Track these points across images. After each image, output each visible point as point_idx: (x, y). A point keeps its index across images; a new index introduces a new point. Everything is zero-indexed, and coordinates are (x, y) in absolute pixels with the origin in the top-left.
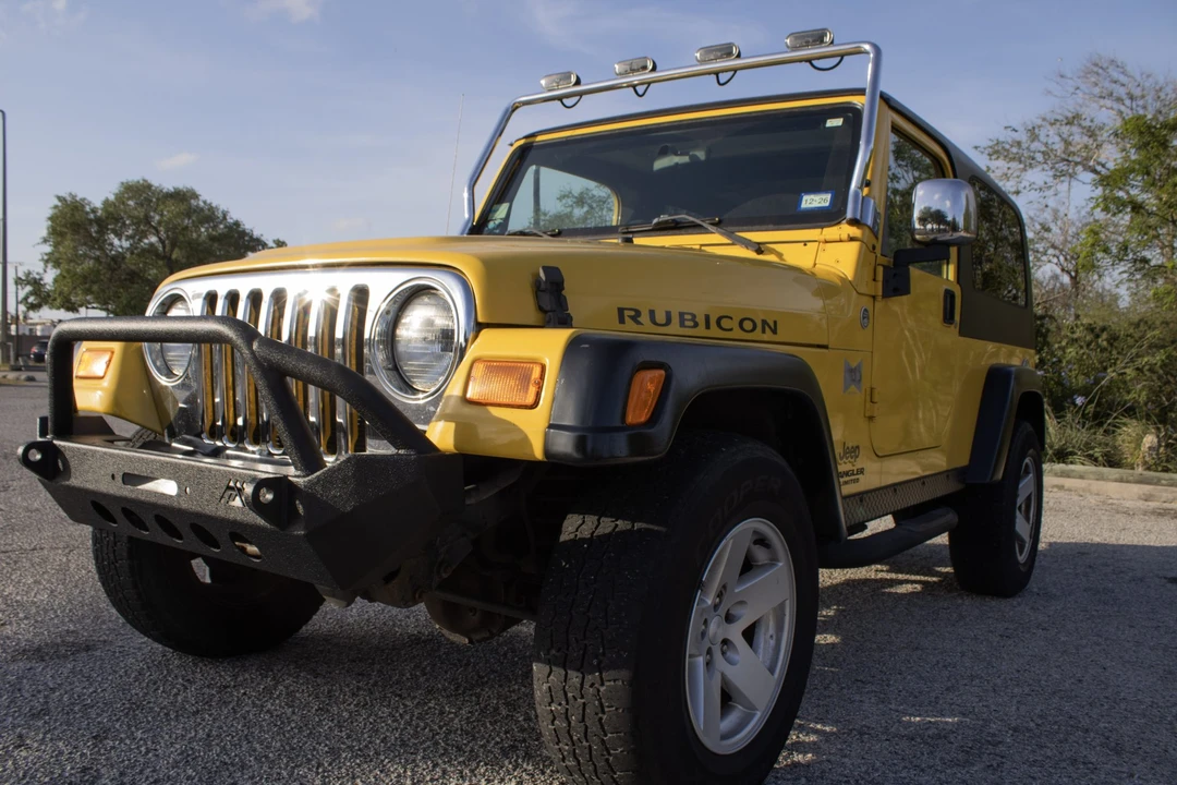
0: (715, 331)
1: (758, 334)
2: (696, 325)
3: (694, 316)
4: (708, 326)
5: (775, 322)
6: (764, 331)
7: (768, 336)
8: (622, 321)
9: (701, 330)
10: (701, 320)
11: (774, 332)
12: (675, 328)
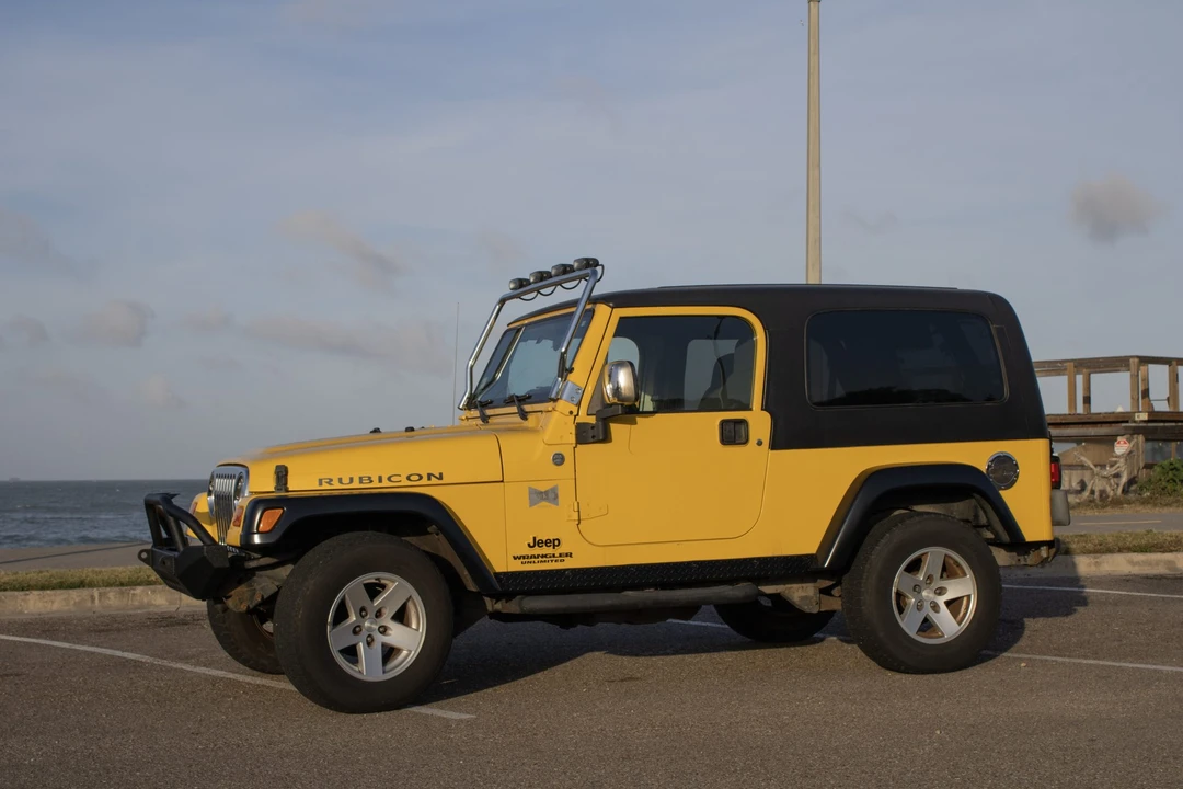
0: (385, 483)
1: (425, 481)
2: (371, 482)
3: (370, 478)
4: (380, 480)
5: (441, 474)
6: (429, 479)
7: (434, 481)
8: (321, 484)
9: (376, 484)
10: (375, 479)
11: (441, 478)
12: (356, 484)
